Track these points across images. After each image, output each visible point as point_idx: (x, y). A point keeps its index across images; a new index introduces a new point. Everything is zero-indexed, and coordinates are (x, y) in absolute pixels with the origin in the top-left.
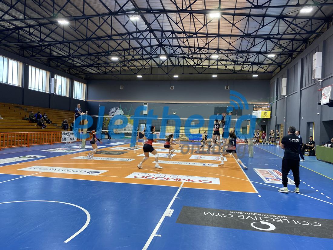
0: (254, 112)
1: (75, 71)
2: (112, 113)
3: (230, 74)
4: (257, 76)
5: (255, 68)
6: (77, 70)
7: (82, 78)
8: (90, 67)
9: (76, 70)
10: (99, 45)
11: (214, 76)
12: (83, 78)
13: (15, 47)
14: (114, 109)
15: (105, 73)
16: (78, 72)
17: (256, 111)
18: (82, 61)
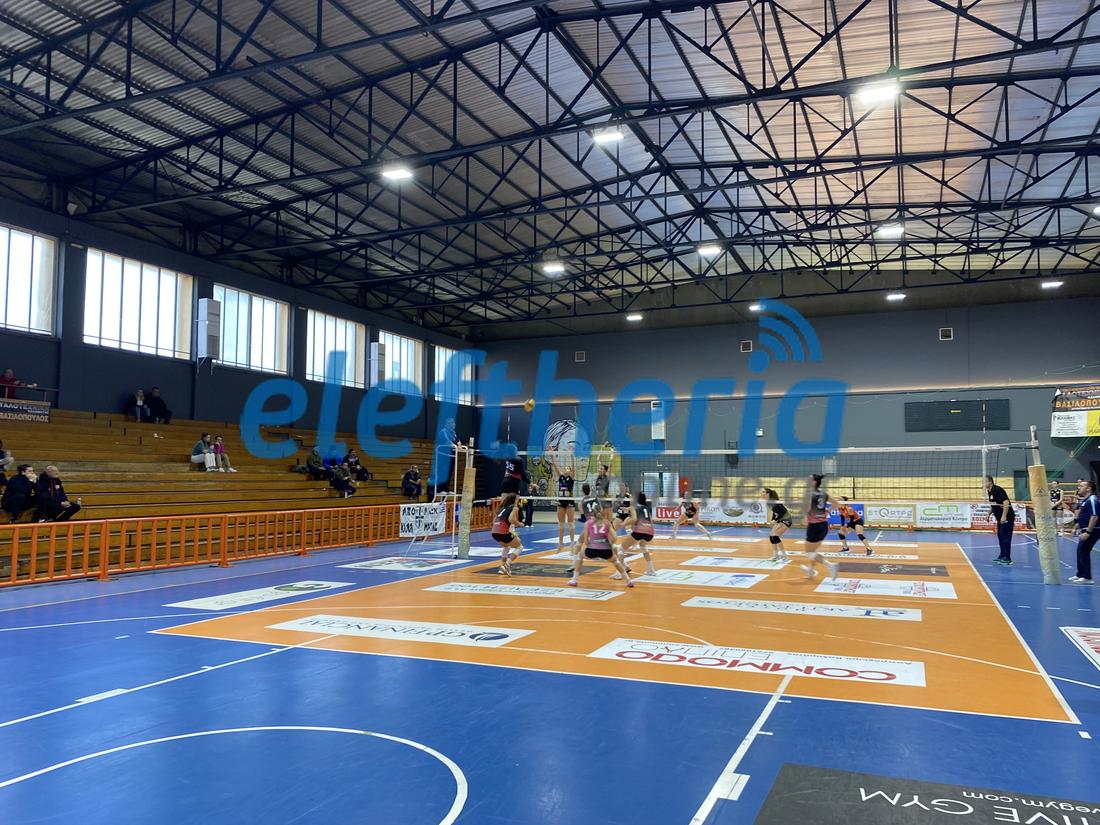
0: (1056, 414)
1: (439, 317)
2: (552, 438)
3: (955, 286)
4: (1057, 284)
5: (1049, 257)
6: (444, 314)
7: (460, 337)
8: (483, 303)
9: (441, 313)
10: (505, 233)
11: (892, 297)
12: (464, 336)
13: (269, 260)
14: (558, 427)
15: (529, 316)
16: (447, 319)
17: (1066, 410)
18: (457, 286)
